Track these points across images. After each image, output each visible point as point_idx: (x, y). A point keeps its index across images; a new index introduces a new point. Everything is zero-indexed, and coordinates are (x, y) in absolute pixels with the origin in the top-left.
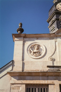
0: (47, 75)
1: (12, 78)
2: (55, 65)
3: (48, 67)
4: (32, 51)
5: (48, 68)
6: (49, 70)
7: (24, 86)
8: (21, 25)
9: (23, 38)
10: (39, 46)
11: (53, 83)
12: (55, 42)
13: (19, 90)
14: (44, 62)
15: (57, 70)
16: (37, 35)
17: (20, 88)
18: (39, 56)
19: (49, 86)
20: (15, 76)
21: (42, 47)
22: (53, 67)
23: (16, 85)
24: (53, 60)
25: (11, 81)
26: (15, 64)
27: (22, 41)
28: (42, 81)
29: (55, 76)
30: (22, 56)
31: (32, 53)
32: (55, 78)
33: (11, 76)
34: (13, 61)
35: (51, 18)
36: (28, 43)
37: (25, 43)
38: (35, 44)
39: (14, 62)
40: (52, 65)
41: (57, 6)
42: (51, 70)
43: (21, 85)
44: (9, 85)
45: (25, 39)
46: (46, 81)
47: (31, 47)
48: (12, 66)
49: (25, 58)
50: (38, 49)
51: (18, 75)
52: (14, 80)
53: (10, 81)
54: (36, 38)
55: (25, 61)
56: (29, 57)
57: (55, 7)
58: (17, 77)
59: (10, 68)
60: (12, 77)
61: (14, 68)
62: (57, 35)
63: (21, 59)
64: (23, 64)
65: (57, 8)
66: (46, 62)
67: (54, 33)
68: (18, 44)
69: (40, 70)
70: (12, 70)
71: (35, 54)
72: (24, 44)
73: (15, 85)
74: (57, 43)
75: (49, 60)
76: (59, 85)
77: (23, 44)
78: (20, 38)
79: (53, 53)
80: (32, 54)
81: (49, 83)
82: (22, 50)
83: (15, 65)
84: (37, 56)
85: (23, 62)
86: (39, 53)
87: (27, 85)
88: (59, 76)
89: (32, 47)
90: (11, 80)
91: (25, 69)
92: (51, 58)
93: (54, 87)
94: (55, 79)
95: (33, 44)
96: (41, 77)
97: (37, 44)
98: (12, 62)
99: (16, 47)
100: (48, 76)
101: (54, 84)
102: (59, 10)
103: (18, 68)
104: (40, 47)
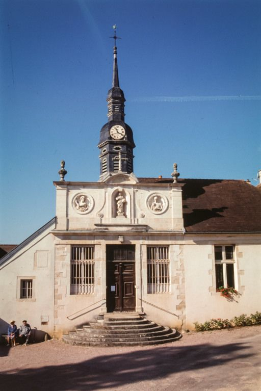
1: (56, 238)
2: (103, 223)
3: (96, 225)
4: (77, 204)
5: (95, 227)
7: (70, 246)
8: (64, 163)
9: (66, 186)
10: (86, 197)
11: (99, 243)
12: (105, 192)
13: (64, 251)
14: (91, 218)
15: (104, 228)
16: (84, 183)
17: (65, 248)
18: (85, 211)
19: (96, 246)
20: (59, 235)
21: (90, 199)
22: (101, 225)
23: (61, 245)
24: (102, 216)
25: (55, 241)
26: (58, 221)
27: (66, 191)
28: (88, 241)
30: (66, 211)
31: (78, 207)
32: (101, 237)
33: (55, 236)
35: (103, 145)
36: (73, 193)
37: (69, 193)
38: (81, 194)
39: (57, 219)
40: (99, 223)
41: (111, 130)
42: (98, 228)
43: (65, 245)
44: (53, 246)
45: (69, 187)
46: (93, 241)
47: (77, 199)
48: (55, 224)
49: (69, 213)
50: (84, 201)
51: (62, 234)
52: (58, 240)
54: (82, 187)
55: (69, 216)
56: (74, 212)
57: (108, 132)
58: (62, 237)
59: (53, 226)
61: (57, 227)
62: (108, 184)
63: (66, 216)
64: (68, 221)
65: (111, 133)
66: (93, 218)
67: (105, 182)
68: (61, 193)
69: (86, 229)
70: (55, 228)
71: (81, 209)
72: (67, 195)
73: (59, 246)
74: (107, 194)
75: (96, 216)
76: (105, 245)
78: (63, 186)
79: (102, 207)
81: (95, 243)
82: (66, 202)
84: (83, 211)
85: (67, 219)
87: (72, 245)
88: (106, 236)
89: (78, 199)
91: (69, 226)
92: (99, 214)
93: (100, 248)
94: (102, 239)
95: (79, 195)
96: (87, 237)
97: (83, 194)
98: (55, 219)
99: (58, 198)
100: (95, 236)
101: (100, 245)
102: (113, 137)
103: (61, 226)
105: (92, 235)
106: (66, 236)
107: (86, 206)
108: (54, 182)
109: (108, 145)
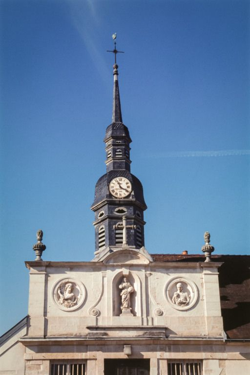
0: (85, 344)
2: (100, 324)
3: (89, 328)
4: (61, 295)
5: (88, 331)
6: (89, 333)
7: (48, 362)
9: (44, 268)
10: (74, 285)
11: (94, 358)
12: (103, 277)
13: (40, 371)
14: (81, 318)
15: (102, 333)
16: (71, 264)
17: (42, 367)
18: (73, 306)
19: (88, 361)
20: (32, 346)
21: (80, 288)
22: (97, 328)
23: (35, 361)
24: (98, 314)
25: (25, 354)
26: (32, 322)
27: (44, 275)
28: (77, 354)
29: (98, 345)
30: (43, 306)
31: (61, 300)
32: (97, 347)
33: (26, 346)
34: (28, 317)
35: (99, 207)
36: (55, 278)
37: (49, 278)
38: (67, 280)
39: (30, 319)
40: (94, 324)
41: (111, 185)
42: (93, 333)
43: (41, 361)
44: (23, 362)
45: (49, 270)
46: (84, 354)
47: (60, 287)
48: (26, 327)
49: (49, 309)
50: (71, 291)
51: (36, 344)
52: (30, 353)
53: (23, 355)
54: (69, 269)
55: (48, 315)
56: (56, 309)
57: (106, 187)
58: (36, 348)
59: (23, 331)
60: (27, 348)
61: (29, 331)
62: (107, 264)
63: (43, 314)
64: (46, 321)
65: (111, 189)
66: (84, 317)
67: (102, 262)
68: (36, 279)
69: (74, 334)
70: (27, 334)
71: (66, 303)
73: (31, 362)
74: (105, 279)
75: (90, 313)
76: (103, 360)
77: (45, 280)
78: (39, 268)
79: (98, 300)
80: (62, 302)
81: (88, 357)
82: (44, 293)
83: (31, 324)
84: (70, 307)
85: (45, 318)
86: (74, 299)
87: (52, 361)
88: (104, 345)
89: (62, 288)
90: (25, 352)
91: (48, 331)
92: (94, 311)
93: (96, 364)
94: (98, 351)
95: (64, 281)
96: (75, 348)
97: (70, 280)
98: (26, 319)
99: (32, 287)
100: (87, 345)
101: (96, 359)
102: (114, 194)
103: (36, 331)
104: (76, 286)
105: (82, 344)
106: (42, 346)
107: (74, 298)
108: (26, 262)
109: (106, 207)
